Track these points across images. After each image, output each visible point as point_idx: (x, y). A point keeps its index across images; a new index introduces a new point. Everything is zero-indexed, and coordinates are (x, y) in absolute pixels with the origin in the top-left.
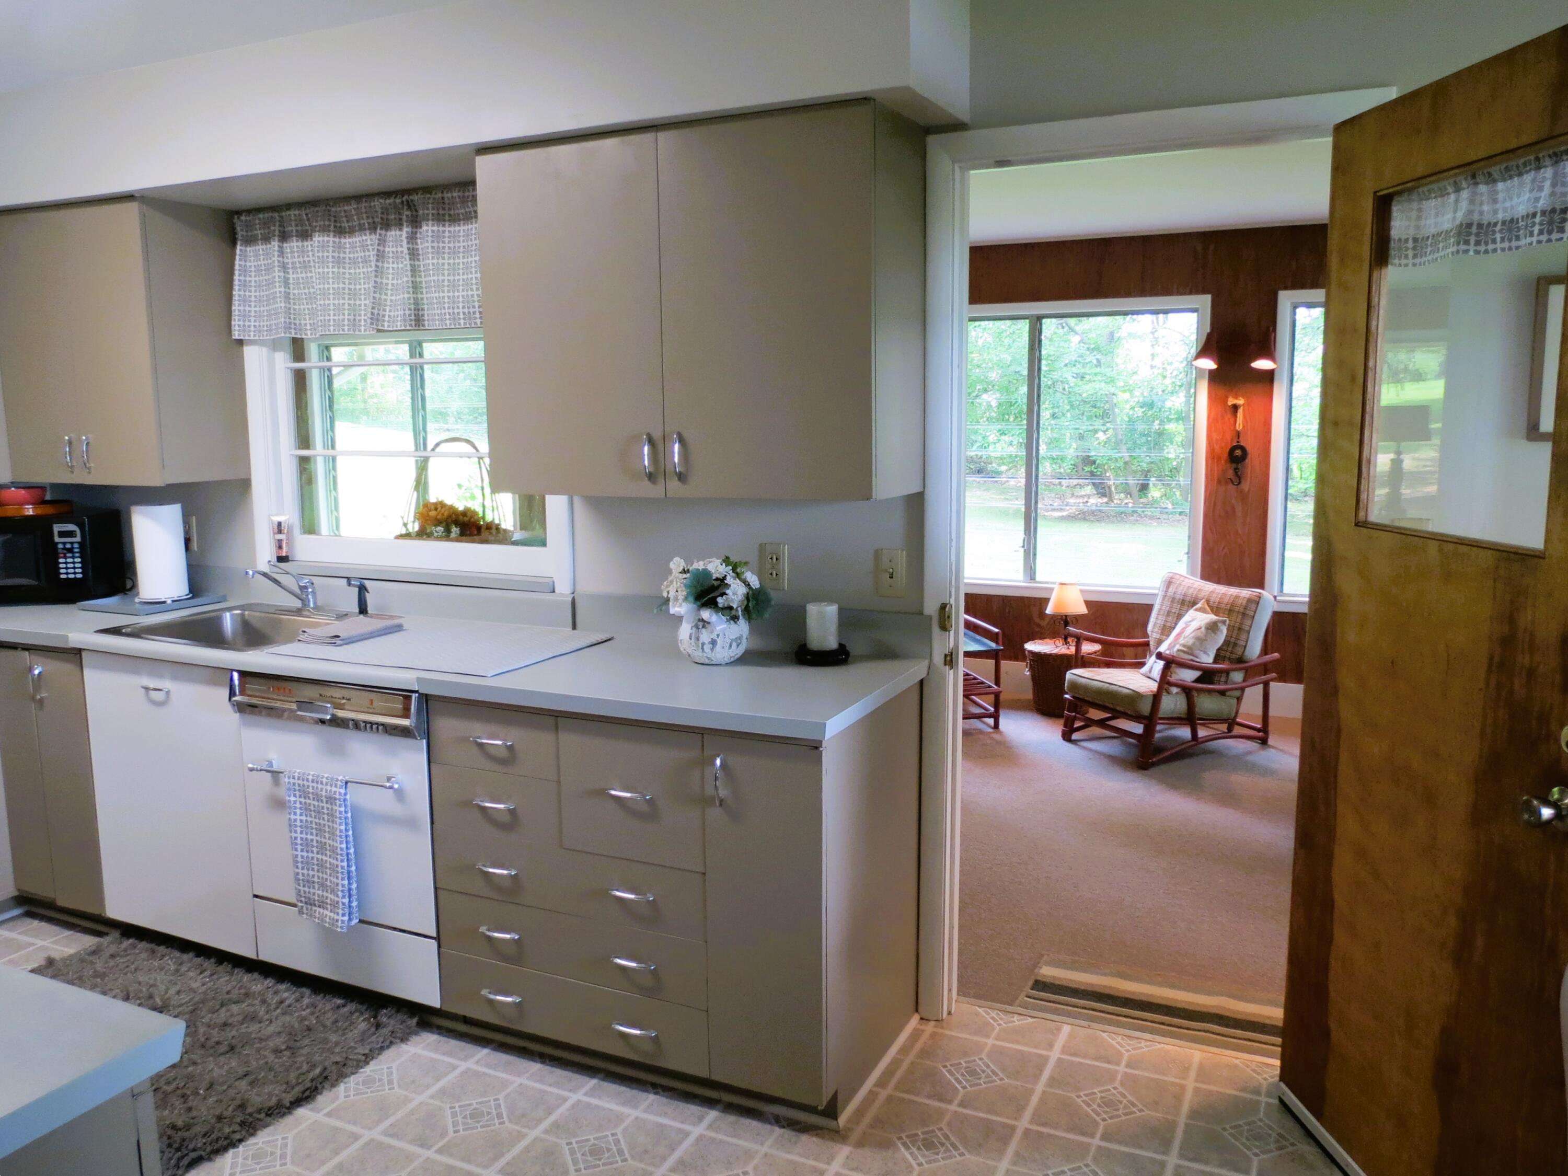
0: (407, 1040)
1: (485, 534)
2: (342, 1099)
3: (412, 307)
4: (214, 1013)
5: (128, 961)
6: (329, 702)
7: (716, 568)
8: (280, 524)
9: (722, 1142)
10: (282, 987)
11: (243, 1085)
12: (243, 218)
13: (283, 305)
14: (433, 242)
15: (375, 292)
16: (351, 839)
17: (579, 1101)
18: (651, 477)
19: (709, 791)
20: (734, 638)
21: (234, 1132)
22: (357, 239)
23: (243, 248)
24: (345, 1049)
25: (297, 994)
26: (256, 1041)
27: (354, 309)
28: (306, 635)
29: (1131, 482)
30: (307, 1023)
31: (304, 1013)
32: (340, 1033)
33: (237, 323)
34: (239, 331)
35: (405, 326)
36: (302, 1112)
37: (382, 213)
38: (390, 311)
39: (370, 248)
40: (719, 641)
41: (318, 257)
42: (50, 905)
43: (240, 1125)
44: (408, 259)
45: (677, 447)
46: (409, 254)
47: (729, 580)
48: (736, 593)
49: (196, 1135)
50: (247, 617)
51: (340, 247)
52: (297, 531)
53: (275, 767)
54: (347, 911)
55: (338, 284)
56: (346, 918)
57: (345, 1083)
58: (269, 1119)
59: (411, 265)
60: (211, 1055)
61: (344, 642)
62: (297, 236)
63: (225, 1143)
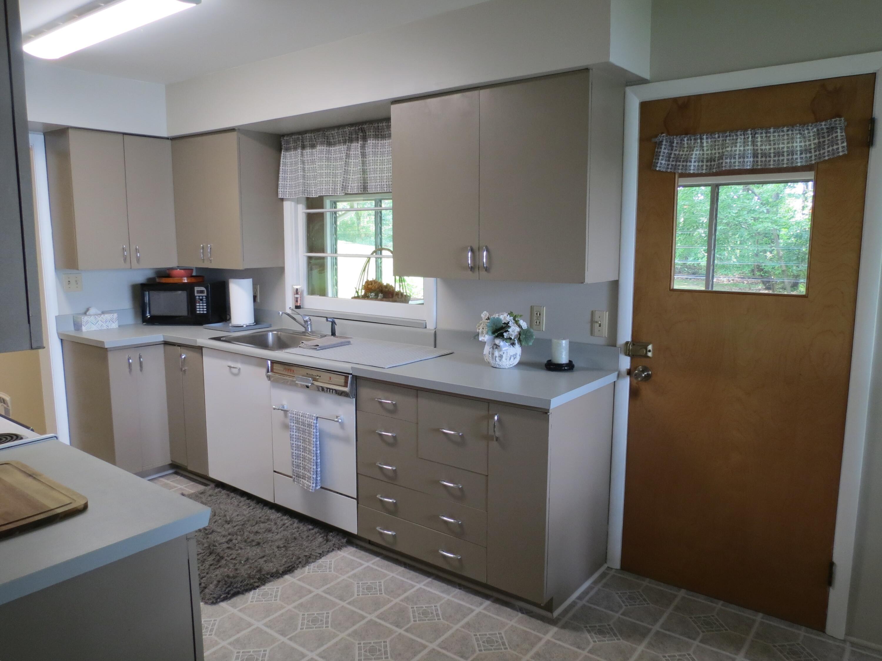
0: (341, 549)
1: (395, 298)
2: (306, 573)
3: (362, 182)
4: (252, 526)
5: (217, 498)
6: (310, 378)
7: (505, 317)
8: (297, 290)
9: (490, 616)
10: (285, 518)
11: (262, 561)
12: (285, 138)
13: (302, 181)
14: (373, 148)
15: (344, 174)
16: (318, 446)
17: (421, 588)
18: (472, 269)
19: (491, 433)
20: (512, 354)
21: (255, 582)
22: (337, 148)
23: (285, 153)
24: (311, 550)
25: (291, 522)
26: (270, 541)
27: (334, 183)
28: (303, 344)
29: (786, 281)
30: (294, 536)
31: (294, 531)
32: (309, 542)
33: (280, 190)
34: (281, 194)
35: (358, 191)
36: (287, 577)
37: (349, 134)
38: (351, 184)
39: (343, 152)
40: (504, 356)
41: (319, 157)
42: (185, 469)
43: (258, 579)
44: (360, 157)
45: (485, 253)
46: (361, 155)
47: (511, 324)
48: (513, 330)
49: (238, 581)
50: (279, 335)
51: (329, 152)
52: (305, 293)
53: (285, 408)
54: (315, 481)
55: (328, 170)
56: (314, 485)
57: (309, 566)
58: (272, 578)
59: (362, 161)
60: (249, 546)
61: (322, 348)
62: (309, 147)
63: (250, 587)
